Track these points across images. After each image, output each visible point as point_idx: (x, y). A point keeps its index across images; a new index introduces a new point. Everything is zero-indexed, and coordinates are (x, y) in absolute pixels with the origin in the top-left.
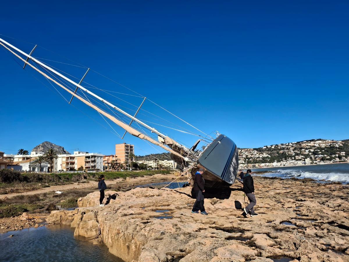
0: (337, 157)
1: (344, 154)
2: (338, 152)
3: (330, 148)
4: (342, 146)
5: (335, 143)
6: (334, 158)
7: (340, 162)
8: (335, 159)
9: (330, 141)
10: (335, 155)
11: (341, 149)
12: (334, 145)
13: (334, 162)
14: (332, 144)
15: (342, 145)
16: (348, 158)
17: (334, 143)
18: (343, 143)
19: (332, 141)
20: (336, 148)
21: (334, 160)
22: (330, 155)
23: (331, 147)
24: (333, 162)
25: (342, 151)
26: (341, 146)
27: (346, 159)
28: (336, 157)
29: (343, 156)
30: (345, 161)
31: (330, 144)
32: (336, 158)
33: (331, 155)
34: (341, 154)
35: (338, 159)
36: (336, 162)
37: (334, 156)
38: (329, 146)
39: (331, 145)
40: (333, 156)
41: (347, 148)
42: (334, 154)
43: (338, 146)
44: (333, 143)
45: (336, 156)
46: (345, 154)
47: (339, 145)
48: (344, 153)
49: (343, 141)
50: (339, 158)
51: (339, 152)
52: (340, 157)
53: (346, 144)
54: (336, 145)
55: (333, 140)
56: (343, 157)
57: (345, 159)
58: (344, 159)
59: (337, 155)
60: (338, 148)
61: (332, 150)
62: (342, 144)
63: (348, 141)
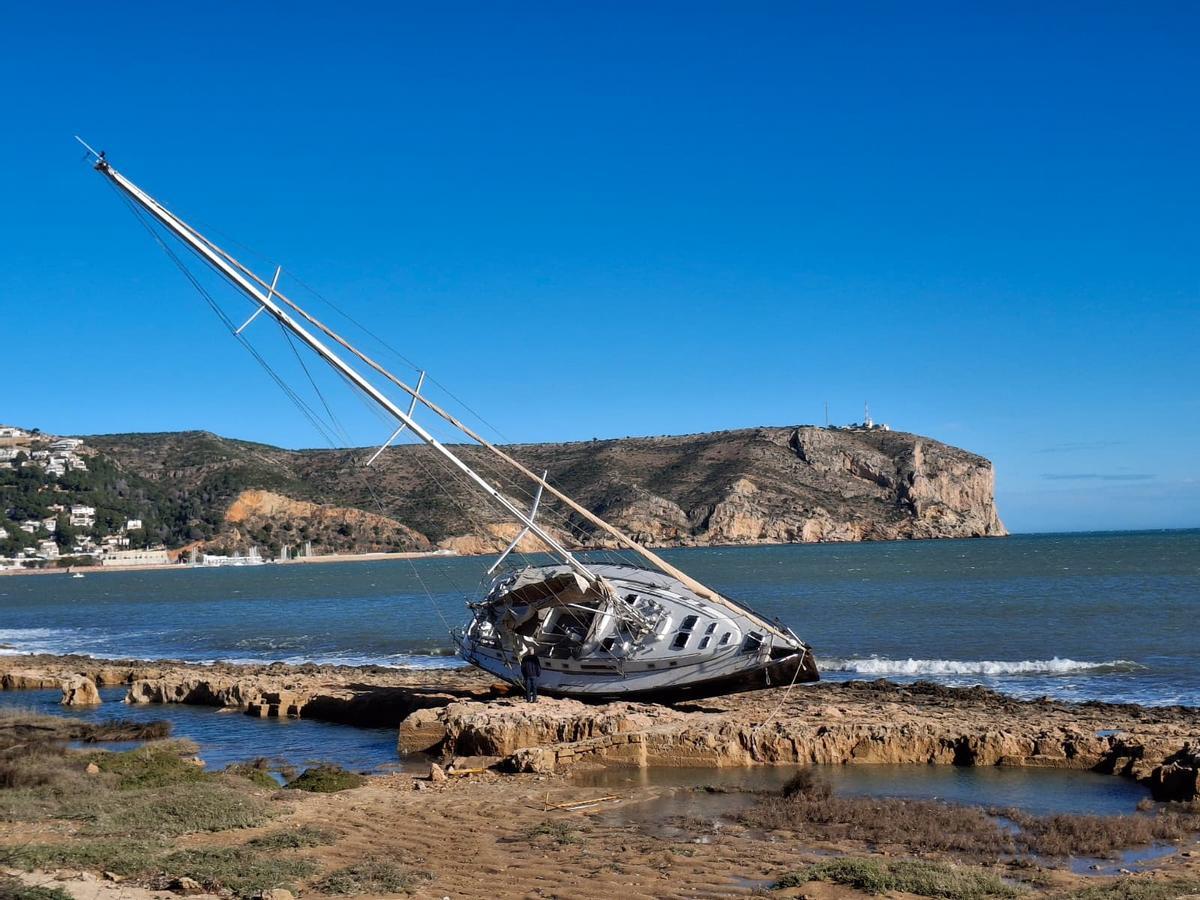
0: (47, 536)
1: (87, 520)
2: (56, 506)
3: (13, 478)
4: (81, 473)
5: (44, 447)
6: (34, 540)
7: (62, 563)
8: (38, 547)
9: (16, 434)
10: (37, 524)
11: (78, 489)
12: (40, 458)
13: (31, 565)
14: (27, 452)
15: (84, 467)
16: (106, 543)
17: (39, 449)
18: (92, 453)
19: (31, 439)
20: (51, 479)
21: (31, 550)
22: (14, 517)
23: (20, 474)
24: (24, 564)
25: (82, 503)
26: (76, 471)
27: (98, 551)
28: (42, 534)
29: (84, 531)
30: (88, 561)
31: (14, 453)
32: (46, 544)
33: (15, 523)
34: (72, 518)
35: (51, 550)
36: (42, 564)
37: (31, 530)
38: (9, 465)
39: (21, 457)
40: (29, 527)
41: (110, 487)
42: (34, 517)
43: (60, 472)
44: (35, 446)
45: (43, 528)
46: (96, 517)
47: (66, 465)
48: (91, 511)
49: (89, 442)
50: (58, 541)
51: (62, 508)
52: (63, 538)
53: (107, 458)
54: (53, 460)
55: (34, 432)
56: (79, 538)
57: (92, 550)
58: (85, 550)
59: (51, 526)
60: (62, 482)
61: (26, 489)
62: (85, 458)
63: (115, 444)
